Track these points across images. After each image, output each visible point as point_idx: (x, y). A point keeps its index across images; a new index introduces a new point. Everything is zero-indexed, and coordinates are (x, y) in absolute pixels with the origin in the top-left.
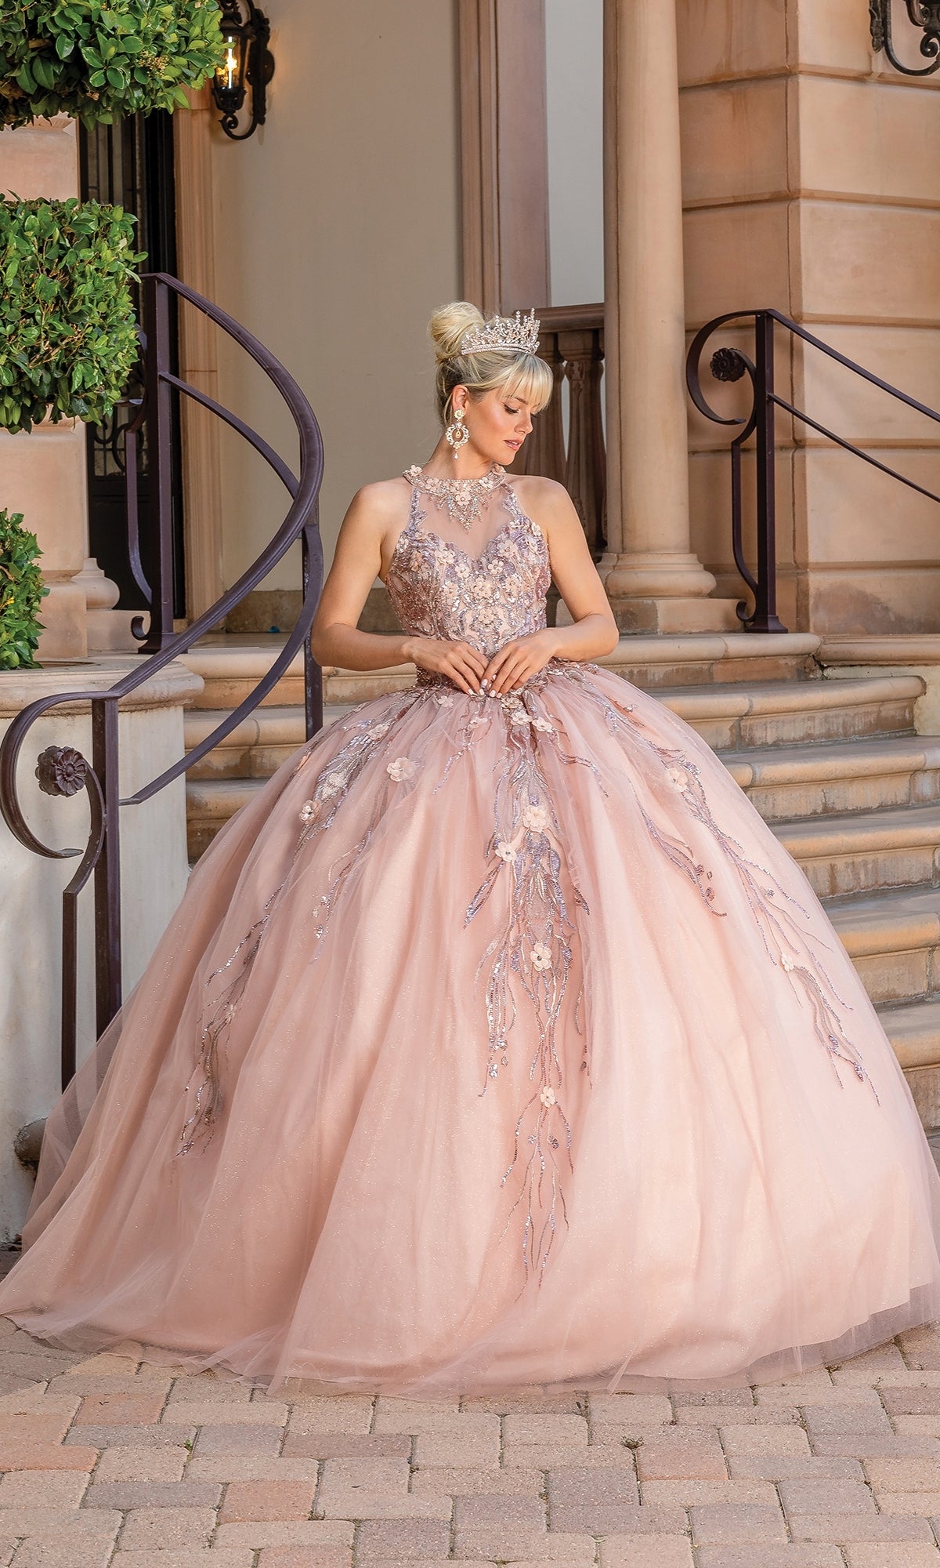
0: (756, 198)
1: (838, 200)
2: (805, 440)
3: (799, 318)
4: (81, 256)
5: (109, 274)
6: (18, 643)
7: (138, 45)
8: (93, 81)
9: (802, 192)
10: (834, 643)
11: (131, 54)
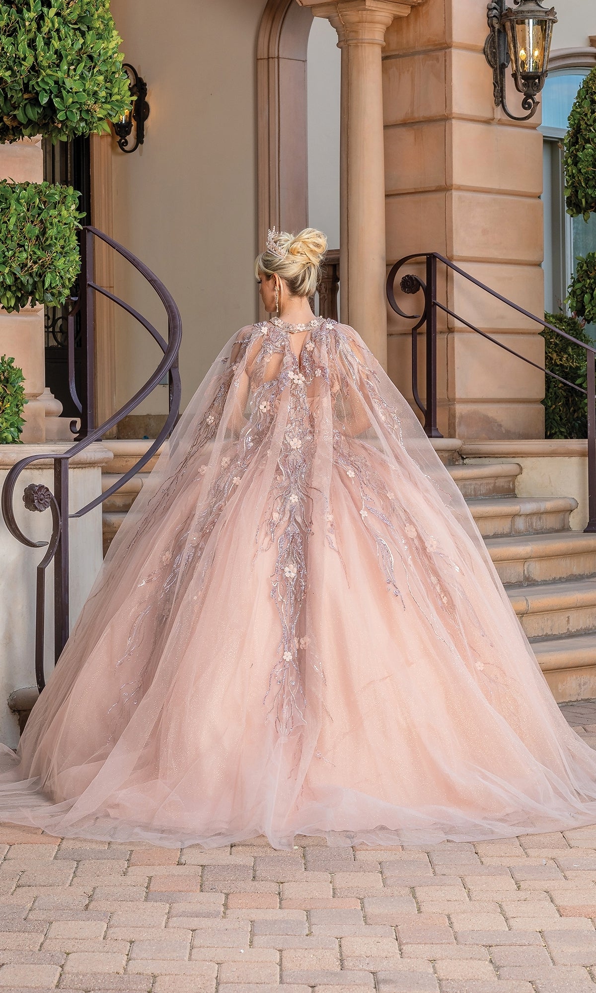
0: (427, 189)
1: (474, 191)
2: (454, 328)
3: (451, 258)
4: (50, 214)
5: (65, 224)
6: (12, 429)
7: (84, 98)
8: (59, 117)
9: (454, 186)
10: (470, 445)
11: (80, 103)
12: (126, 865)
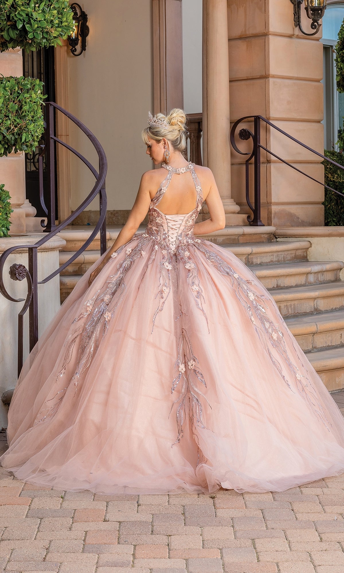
0: (254, 77)
1: (283, 78)
2: (271, 160)
3: (269, 119)
4: (25, 96)
5: (34, 102)
6: (3, 228)
7: (45, 24)
8: (29, 36)
9: (270, 75)
10: (280, 230)
11: (42, 27)
12: (71, 521)
